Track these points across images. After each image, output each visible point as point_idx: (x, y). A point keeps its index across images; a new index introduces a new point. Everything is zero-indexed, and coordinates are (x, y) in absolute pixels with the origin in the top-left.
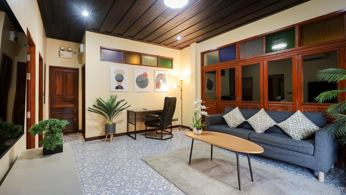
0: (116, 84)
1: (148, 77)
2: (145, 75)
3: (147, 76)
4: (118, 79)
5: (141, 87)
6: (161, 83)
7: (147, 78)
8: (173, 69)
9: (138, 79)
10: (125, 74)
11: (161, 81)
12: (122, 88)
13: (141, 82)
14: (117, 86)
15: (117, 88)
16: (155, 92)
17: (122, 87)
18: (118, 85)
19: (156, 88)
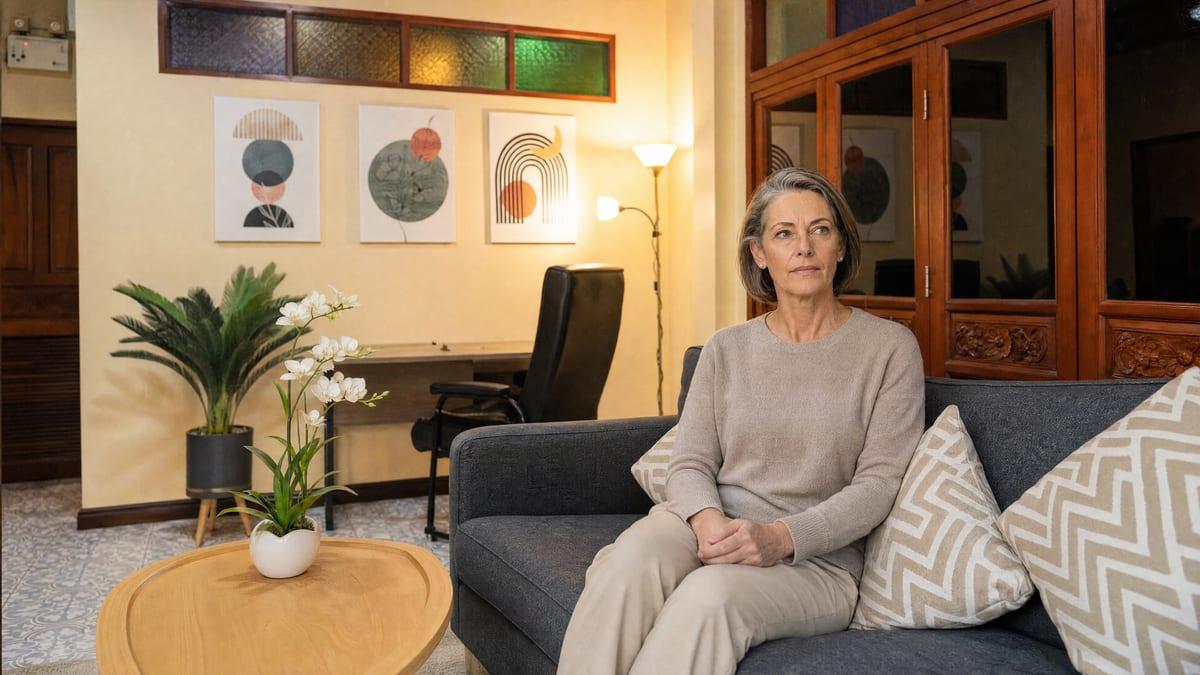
0: (247, 196)
1: (445, 155)
2: (427, 141)
3: (436, 144)
4: (259, 169)
5: (397, 216)
6: (530, 188)
7: (438, 159)
8: (614, 100)
9: (385, 167)
10: (299, 137)
11: (531, 177)
12: (282, 219)
13: (399, 184)
14: (256, 210)
15: (255, 219)
16: (488, 240)
17: (283, 214)
18: (259, 203)
19: (500, 220)
